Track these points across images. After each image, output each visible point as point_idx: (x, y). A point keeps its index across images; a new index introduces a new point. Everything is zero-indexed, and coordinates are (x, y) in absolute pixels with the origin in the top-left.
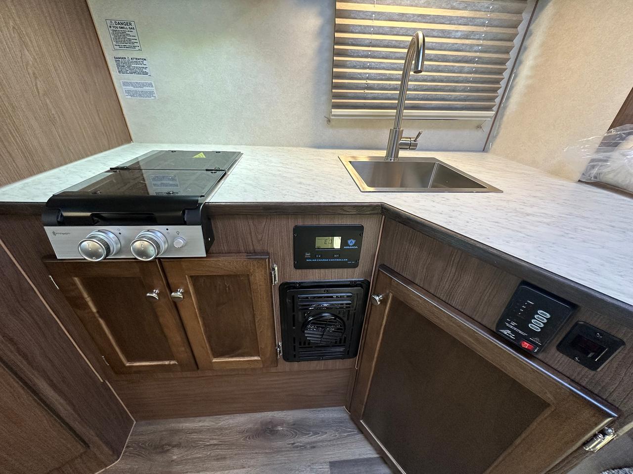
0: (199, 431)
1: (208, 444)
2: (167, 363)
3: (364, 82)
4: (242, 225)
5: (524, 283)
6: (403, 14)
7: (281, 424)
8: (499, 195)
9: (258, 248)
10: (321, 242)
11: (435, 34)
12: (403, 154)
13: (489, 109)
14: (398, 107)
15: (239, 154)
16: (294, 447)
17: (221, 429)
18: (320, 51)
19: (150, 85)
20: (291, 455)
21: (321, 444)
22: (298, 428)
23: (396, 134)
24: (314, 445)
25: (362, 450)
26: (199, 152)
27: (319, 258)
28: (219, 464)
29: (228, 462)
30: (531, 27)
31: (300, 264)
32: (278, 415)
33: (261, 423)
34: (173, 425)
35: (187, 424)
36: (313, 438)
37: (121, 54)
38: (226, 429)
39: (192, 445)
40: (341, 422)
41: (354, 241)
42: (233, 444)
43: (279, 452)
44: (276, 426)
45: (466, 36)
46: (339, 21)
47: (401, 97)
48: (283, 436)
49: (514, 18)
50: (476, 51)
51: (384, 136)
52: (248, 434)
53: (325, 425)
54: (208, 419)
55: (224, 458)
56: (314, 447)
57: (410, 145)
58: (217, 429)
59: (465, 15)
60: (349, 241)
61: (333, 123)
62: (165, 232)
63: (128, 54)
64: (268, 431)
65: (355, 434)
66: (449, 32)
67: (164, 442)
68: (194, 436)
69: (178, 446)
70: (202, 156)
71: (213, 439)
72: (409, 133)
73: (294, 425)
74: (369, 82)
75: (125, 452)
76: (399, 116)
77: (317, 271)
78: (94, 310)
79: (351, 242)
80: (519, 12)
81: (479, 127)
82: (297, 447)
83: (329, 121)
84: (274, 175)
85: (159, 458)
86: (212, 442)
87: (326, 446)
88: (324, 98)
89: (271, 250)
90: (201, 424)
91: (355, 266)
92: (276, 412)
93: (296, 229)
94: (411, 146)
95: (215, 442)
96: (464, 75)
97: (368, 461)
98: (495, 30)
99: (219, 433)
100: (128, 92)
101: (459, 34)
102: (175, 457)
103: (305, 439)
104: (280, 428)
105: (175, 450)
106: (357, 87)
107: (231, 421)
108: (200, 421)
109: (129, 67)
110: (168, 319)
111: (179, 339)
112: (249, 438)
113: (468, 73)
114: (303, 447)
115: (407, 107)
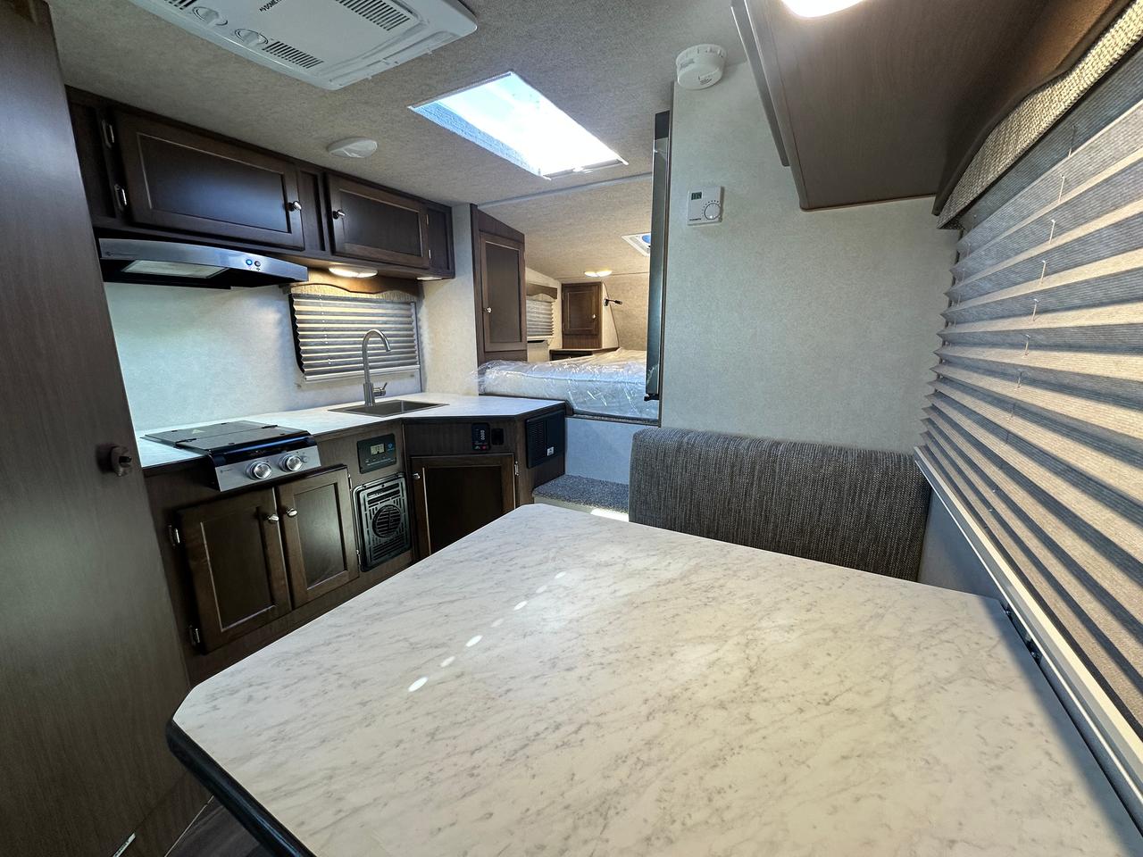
2: (265, 610)
5: (474, 424)
6: (343, 312)
12: (377, 401)
13: (414, 363)
14: (366, 368)
23: (368, 387)
30: (419, 316)
45: (385, 323)
46: (298, 317)
47: (365, 362)
51: (359, 390)
61: (303, 388)
72: (377, 386)
76: (367, 374)
77: (374, 472)
79: (390, 446)
80: (409, 310)
81: (412, 376)
88: (294, 369)
91: (395, 463)
94: (381, 394)
98: (399, 319)
106: (322, 358)
115: (371, 368)
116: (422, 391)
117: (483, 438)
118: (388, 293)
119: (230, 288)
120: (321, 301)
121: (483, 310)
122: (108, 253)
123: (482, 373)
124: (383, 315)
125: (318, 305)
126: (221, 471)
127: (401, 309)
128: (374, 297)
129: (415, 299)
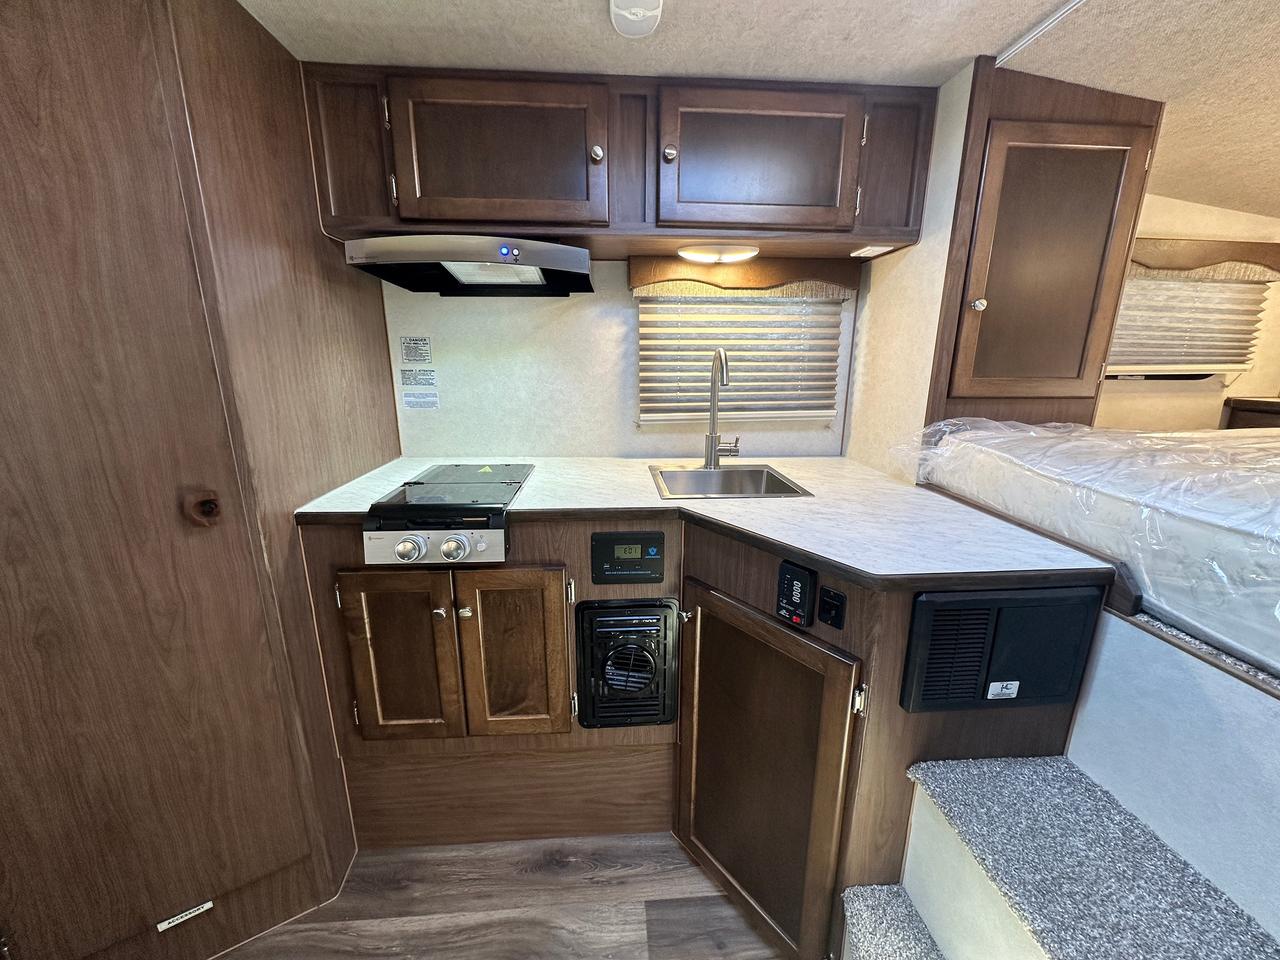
0: (452, 863)
1: (465, 878)
2: (431, 721)
3: (675, 384)
4: (539, 531)
5: (785, 561)
6: (711, 322)
7: (575, 854)
8: (810, 499)
9: (555, 557)
10: (621, 552)
11: (749, 336)
12: (724, 461)
13: (830, 407)
14: (713, 410)
15: (531, 467)
16: (594, 882)
17: (484, 860)
18: (625, 355)
19: (435, 395)
20: (589, 893)
21: (633, 879)
22: (599, 859)
23: (713, 441)
24: (623, 880)
25: (696, 886)
26: (484, 466)
27: (619, 570)
28: (482, 902)
29: (495, 901)
30: (858, 325)
31: (599, 578)
32: (569, 842)
33: (544, 851)
34: (413, 855)
35: (434, 854)
36: (623, 872)
37: (409, 366)
38: (491, 860)
39: (442, 880)
40: (665, 851)
41: (655, 550)
42: (501, 879)
43: (569, 888)
44: (567, 856)
46: (643, 330)
47: (713, 399)
48: (578, 868)
49: (832, 320)
50: (798, 350)
51: (700, 442)
52: (523, 866)
53: (641, 855)
54: (464, 847)
55: (490, 896)
56: (622, 883)
57: (730, 451)
58: (478, 860)
59: (777, 320)
60: (650, 550)
61: (644, 428)
62: (469, 536)
63: (417, 367)
64: (554, 862)
65: (687, 867)
66: (763, 335)
67: (399, 877)
68: (444, 868)
69: (421, 880)
70: (488, 469)
71: (472, 872)
72: (726, 439)
73: (593, 854)
74: (681, 384)
75: (344, 887)
76: (713, 419)
77: (617, 586)
78: (368, 636)
79: (653, 551)
80: (839, 314)
81: (827, 427)
82: (598, 882)
83: (639, 426)
84: (573, 487)
85: (393, 896)
86: (470, 876)
87: (640, 882)
88: (631, 402)
89: (567, 562)
90: (454, 854)
91: (660, 580)
92: (567, 839)
93: (595, 538)
94: (733, 452)
95: (475, 876)
96: (790, 374)
97: (705, 901)
98: (814, 330)
99: (481, 865)
100: (408, 403)
101: (776, 336)
102: (417, 894)
103: (608, 873)
104: (572, 859)
105: (418, 886)
106: (668, 390)
107: (498, 850)
108: (453, 850)
109: (414, 379)
110: (446, 649)
111: (453, 680)
112: (526, 871)
113: (794, 371)
114: (609, 882)
115: (722, 410)
116: (841, 454)
117: (796, 598)
118: (794, 286)
119: (568, 296)
120: (679, 306)
121: (964, 304)
122: (352, 258)
123: (931, 441)
124: (781, 325)
125: (675, 311)
126: (370, 539)
127: (819, 313)
128: (766, 294)
129: (849, 293)
